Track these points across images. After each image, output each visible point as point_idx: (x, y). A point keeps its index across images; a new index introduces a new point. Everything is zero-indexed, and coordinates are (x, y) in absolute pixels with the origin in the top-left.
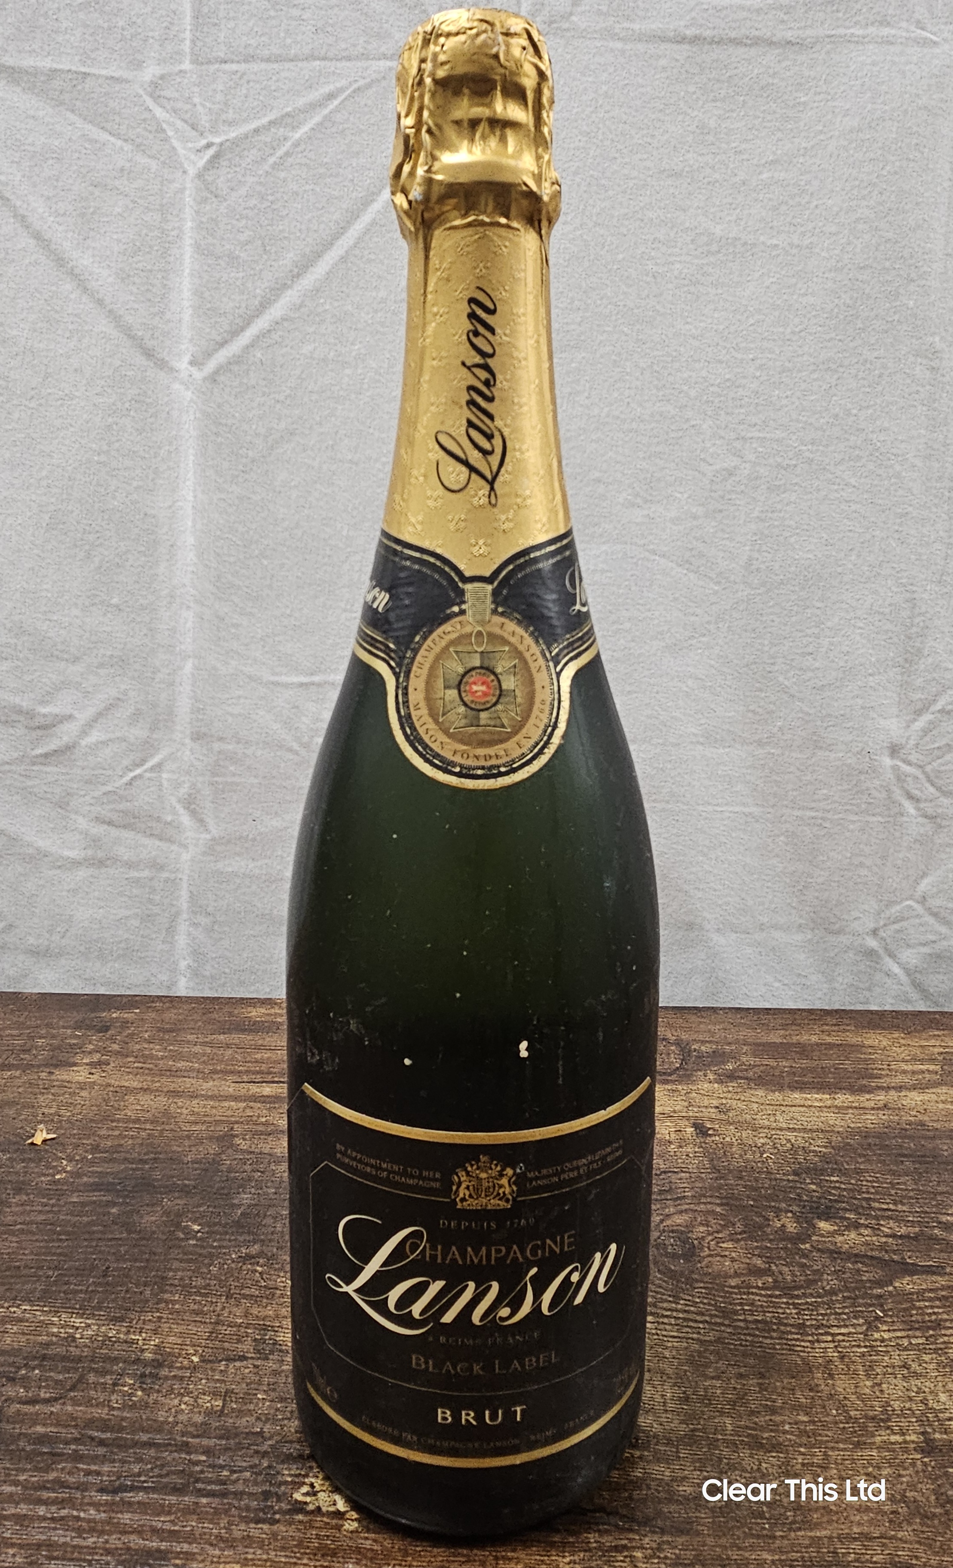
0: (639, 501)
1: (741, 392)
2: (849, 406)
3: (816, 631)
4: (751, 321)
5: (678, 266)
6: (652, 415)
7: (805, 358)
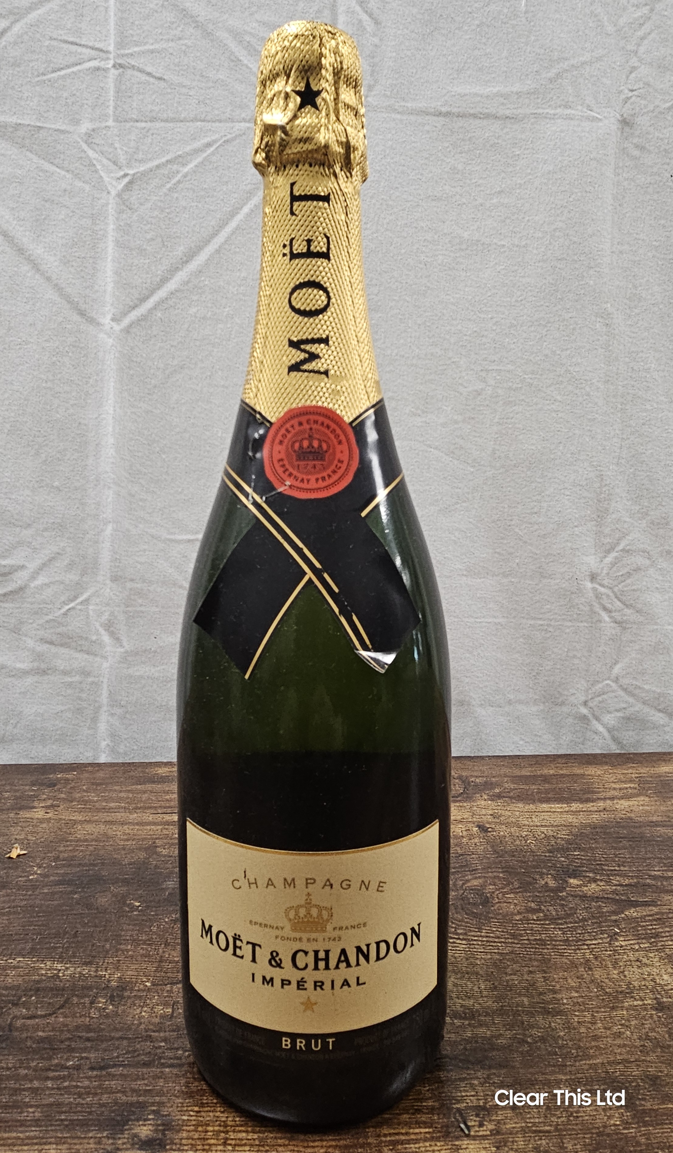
0: (419, 412)
1: (484, 340)
2: (554, 348)
3: (539, 497)
4: (489, 294)
5: (440, 257)
6: (426, 355)
7: (525, 317)
